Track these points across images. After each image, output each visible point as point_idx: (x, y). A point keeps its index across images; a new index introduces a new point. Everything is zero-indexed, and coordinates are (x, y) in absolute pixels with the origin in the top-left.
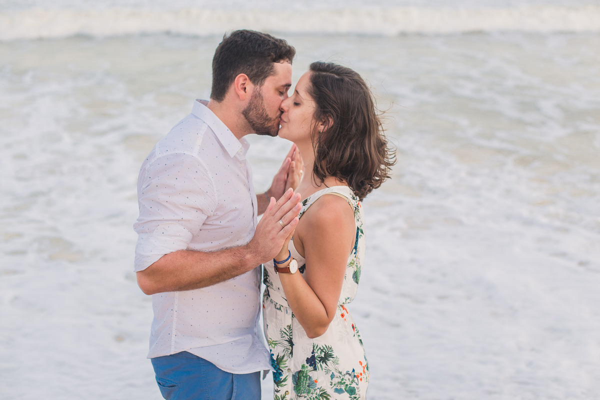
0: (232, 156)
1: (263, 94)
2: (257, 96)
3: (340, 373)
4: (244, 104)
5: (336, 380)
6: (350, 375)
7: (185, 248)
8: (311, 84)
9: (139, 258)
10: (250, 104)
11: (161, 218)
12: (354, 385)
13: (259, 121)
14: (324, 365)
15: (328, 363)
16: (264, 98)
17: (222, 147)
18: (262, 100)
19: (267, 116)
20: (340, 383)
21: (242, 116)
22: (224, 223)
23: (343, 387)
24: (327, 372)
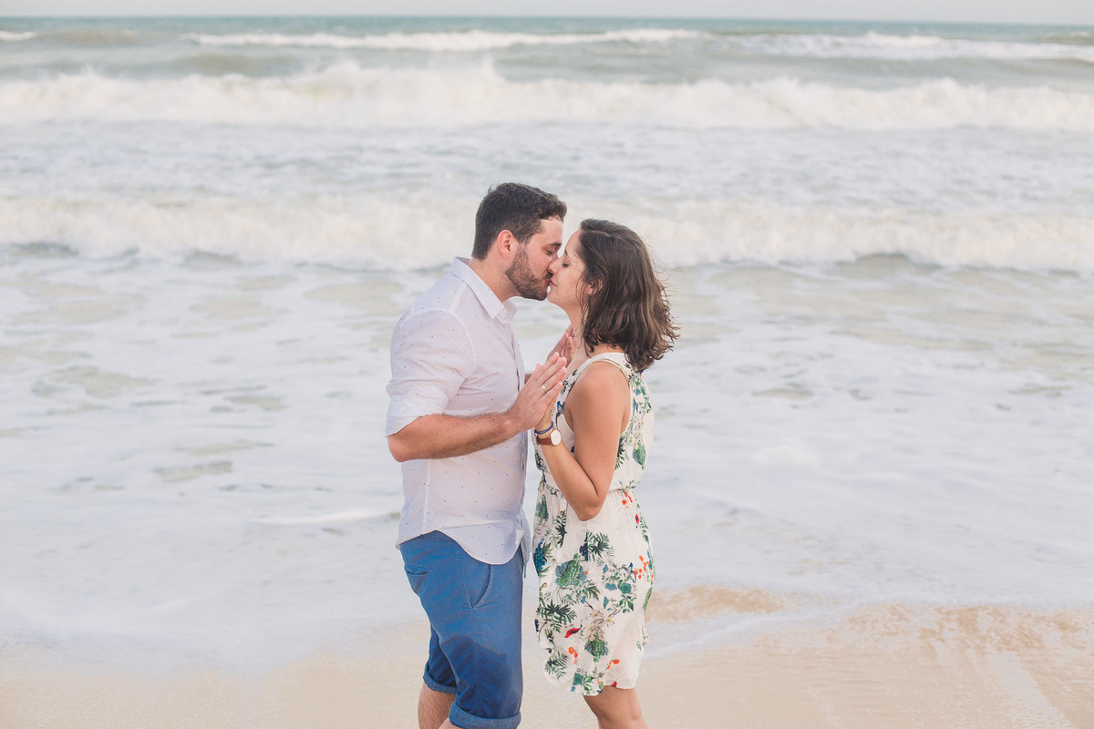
0: (493, 318)
1: (528, 253)
2: (522, 255)
3: (615, 566)
4: (507, 264)
5: (609, 574)
6: (626, 569)
7: (441, 413)
8: (579, 244)
9: (391, 420)
10: (514, 263)
11: (414, 378)
12: (630, 582)
13: (524, 283)
14: (597, 556)
15: (602, 554)
16: (529, 257)
17: (483, 308)
18: (527, 259)
19: (533, 276)
20: (614, 578)
21: (506, 276)
22: (483, 388)
23: (616, 583)
24: (600, 563)
